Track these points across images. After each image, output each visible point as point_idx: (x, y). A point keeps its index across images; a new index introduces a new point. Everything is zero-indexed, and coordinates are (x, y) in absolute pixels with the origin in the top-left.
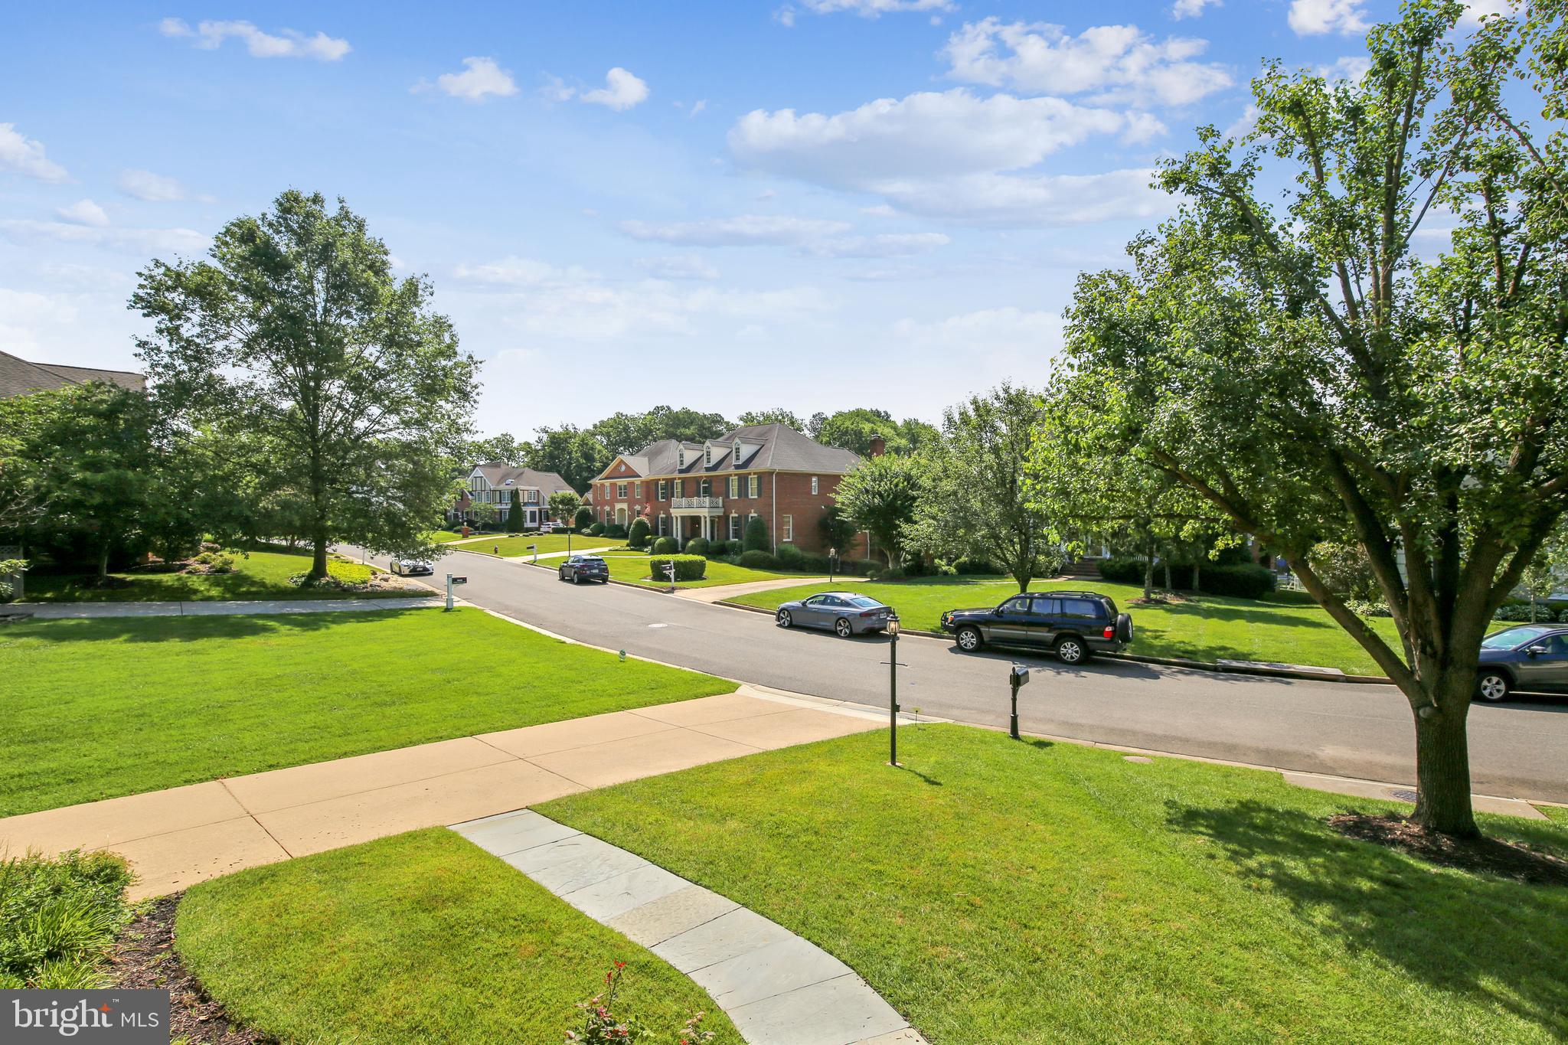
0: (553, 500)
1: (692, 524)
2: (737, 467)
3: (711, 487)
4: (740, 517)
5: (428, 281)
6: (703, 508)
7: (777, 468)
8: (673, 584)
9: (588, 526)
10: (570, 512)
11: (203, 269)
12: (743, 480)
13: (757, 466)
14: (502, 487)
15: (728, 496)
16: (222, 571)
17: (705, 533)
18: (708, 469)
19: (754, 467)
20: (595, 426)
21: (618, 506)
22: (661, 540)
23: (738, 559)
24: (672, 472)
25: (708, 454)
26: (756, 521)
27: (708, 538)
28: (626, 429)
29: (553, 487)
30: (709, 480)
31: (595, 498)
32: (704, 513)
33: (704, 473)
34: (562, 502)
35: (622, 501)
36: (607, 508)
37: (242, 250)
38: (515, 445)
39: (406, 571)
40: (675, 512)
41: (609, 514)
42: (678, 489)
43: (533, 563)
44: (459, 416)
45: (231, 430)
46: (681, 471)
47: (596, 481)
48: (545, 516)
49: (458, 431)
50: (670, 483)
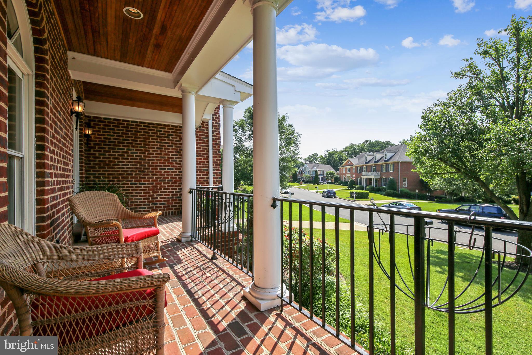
0: (327, 173)
1: (369, 181)
2: (385, 161)
3: (376, 168)
4: (386, 179)
5: (287, 115)
6: (373, 176)
7: (401, 161)
8: (355, 199)
9: (337, 182)
10: (332, 177)
11: (242, 120)
12: (387, 166)
13: (393, 160)
14: (313, 170)
15: (382, 171)
16: (244, 190)
17: (373, 184)
18: (375, 162)
19: (391, 161)
20: (344, 149)
21: (347, 175)
22: (358, 186)
23: (384, 193)
24: (363, 164)
25: (375, 157)
26: (391, 180)
27: (374, 186)
28: (354, 149)
29: (329, 169)
30: (375, 166)
31: (340, 173)
32: (372, 177)
33: (373, 164)
34: (330, 174)
35: (349, 174)
36: (344, 176)
37: (248, 115)
38: (318, 156)
39: (283, 192)
40: (363, 177)
41: (344, 178)
42: (364, 170)
43: (317, 192)
44: (295, 150)
45: (246, 157)
46: (366, 163)
47: (340, 167)
48: (325, 179)
49: (295, 154)
50: (362, 167)
